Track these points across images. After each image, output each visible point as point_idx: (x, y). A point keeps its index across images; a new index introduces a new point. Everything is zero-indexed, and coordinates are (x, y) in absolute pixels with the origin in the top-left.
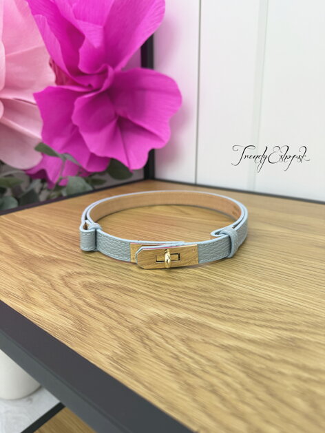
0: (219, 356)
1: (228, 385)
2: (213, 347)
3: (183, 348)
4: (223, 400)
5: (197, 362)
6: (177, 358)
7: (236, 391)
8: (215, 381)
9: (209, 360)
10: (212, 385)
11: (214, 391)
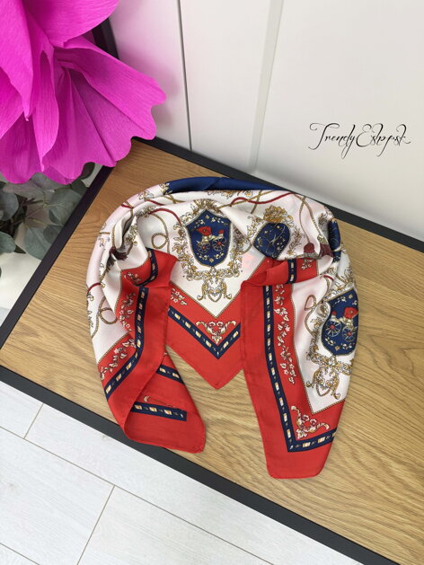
0: (240, 442)
1: (244, 459)
2: (236, 438)
3: (224, 441)
4: (243, 466)
5: (231, 449)
6: (223, 449)
7: (247, 461)
8: (239, 458)
9: (236, 447)
10: (238, 461)
11: (239, 464)
